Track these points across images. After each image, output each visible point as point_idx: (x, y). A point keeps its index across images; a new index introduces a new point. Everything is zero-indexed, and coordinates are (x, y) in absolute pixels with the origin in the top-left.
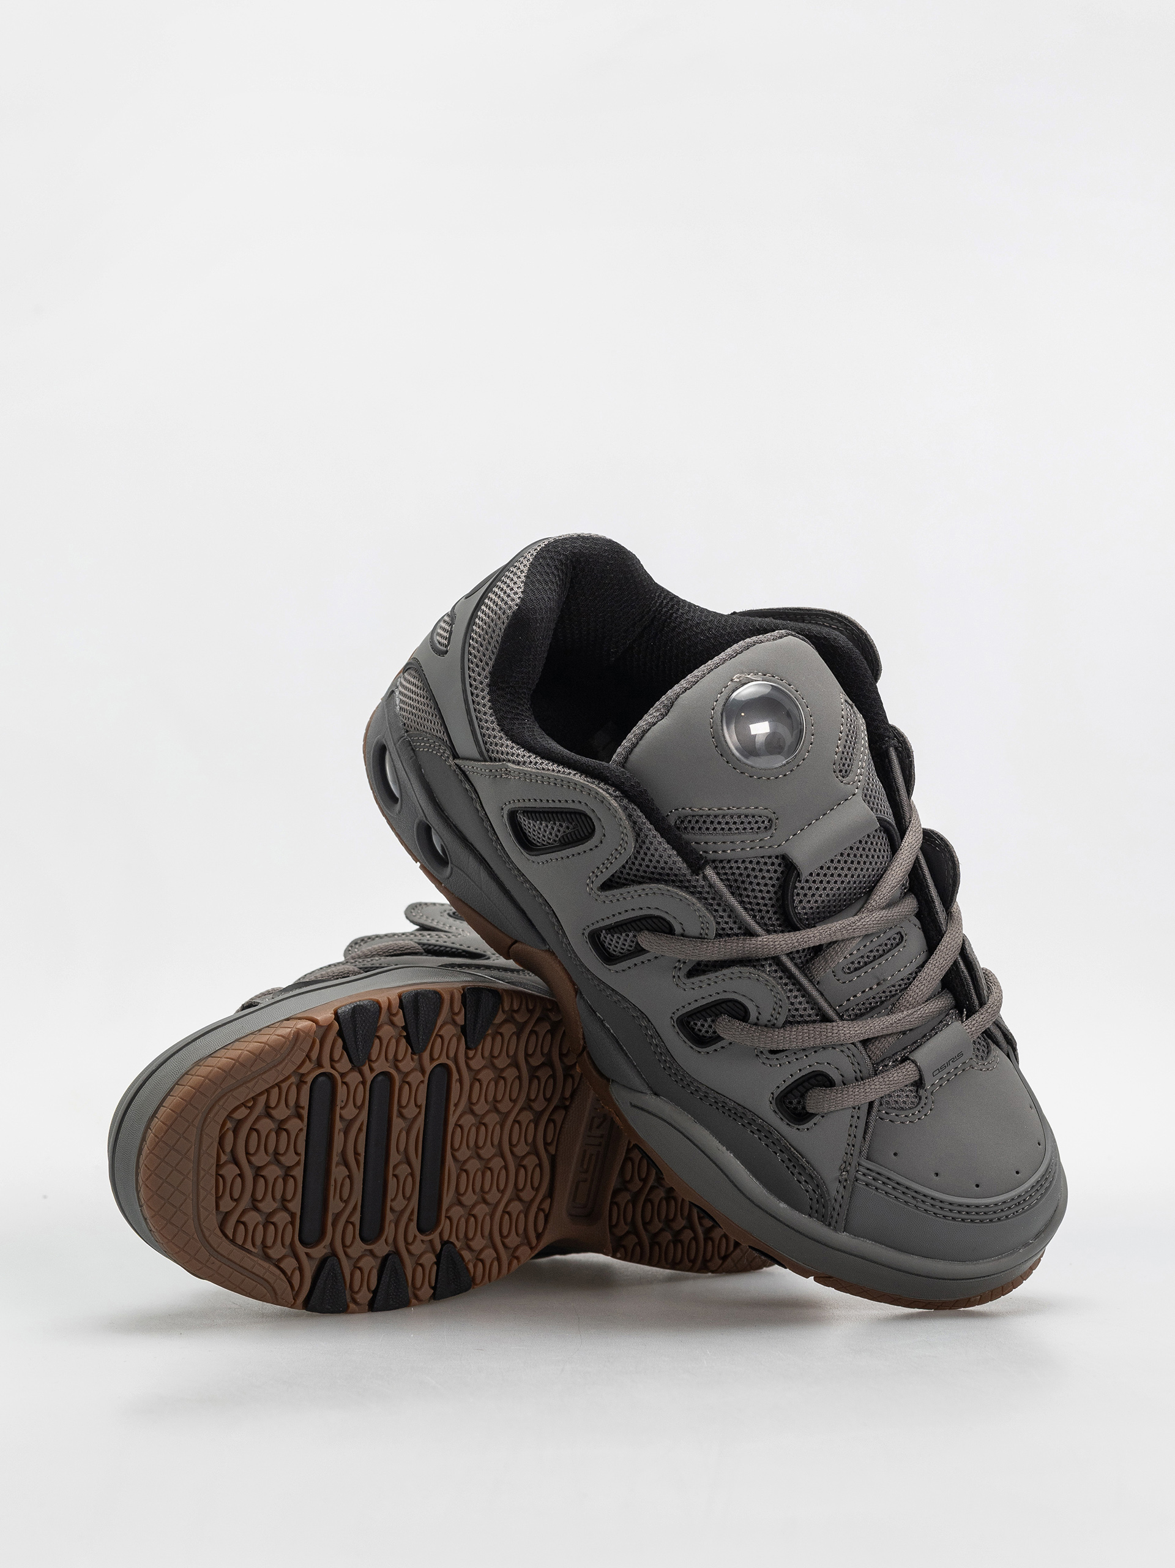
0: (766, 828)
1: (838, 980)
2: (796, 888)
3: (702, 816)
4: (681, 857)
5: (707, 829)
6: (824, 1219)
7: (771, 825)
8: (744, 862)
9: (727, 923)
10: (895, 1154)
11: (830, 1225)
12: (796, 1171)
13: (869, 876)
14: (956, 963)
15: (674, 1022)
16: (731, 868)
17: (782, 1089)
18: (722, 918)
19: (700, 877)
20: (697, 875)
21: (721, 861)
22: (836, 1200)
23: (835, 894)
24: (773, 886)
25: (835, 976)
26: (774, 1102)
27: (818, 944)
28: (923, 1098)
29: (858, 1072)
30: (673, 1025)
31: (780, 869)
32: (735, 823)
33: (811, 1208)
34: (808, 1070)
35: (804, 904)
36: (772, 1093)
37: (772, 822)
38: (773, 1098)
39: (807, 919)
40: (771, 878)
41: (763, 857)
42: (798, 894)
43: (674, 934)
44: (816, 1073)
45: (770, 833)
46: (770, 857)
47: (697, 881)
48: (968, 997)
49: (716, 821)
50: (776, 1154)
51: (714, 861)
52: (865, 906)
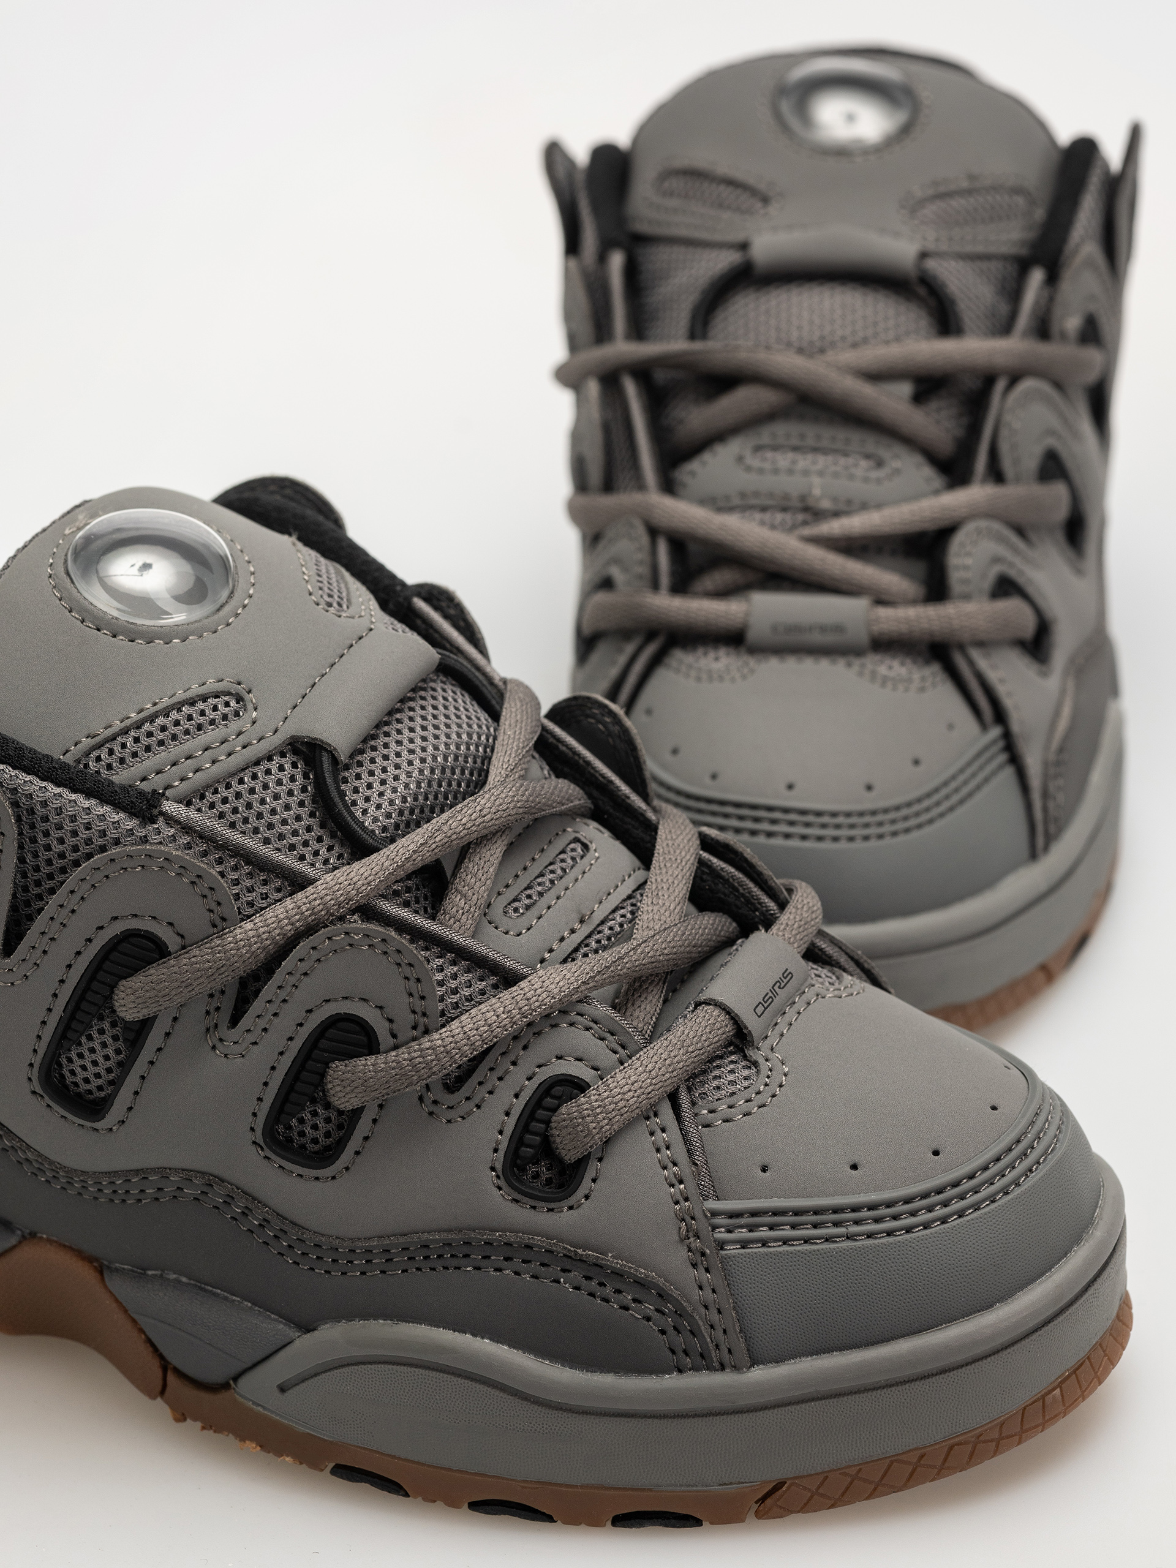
0: (237, 712)
1: (507, 933)
2: (344, 781)
3: (114, 738)
4: (109, 804)
5: (134, 754)
6: (705, 1362)
7: (245, 704)
8: (228, 785)
10: (764, 1169)
11: (723, 1367)
12: (608, 1290)
14: (701, 862)
15: (262, 1149)
17: (503, 1148)
18: (237, 885)
19: (161, 824)
20: (154, 822)
22: (706, 1307)
24: (301, 804)
25: (496, 928)
26: (502, 1182)
28: (761, 1061)
29: (620, 1049)
30: (266, 1157)
32: (177, 723)
33: (673, 1352)
34: (531, 1087)
36: (493, 1169)
37: (243, 698)
38: (498, 1177)
41: (258, 762)
43: (170, 954)
44: (546, 1086)
45: (247, 718)
46: (270, 757)
47: (159, 832)
48: (753, 904)
49: (142, 732)
50: (558, 1282)
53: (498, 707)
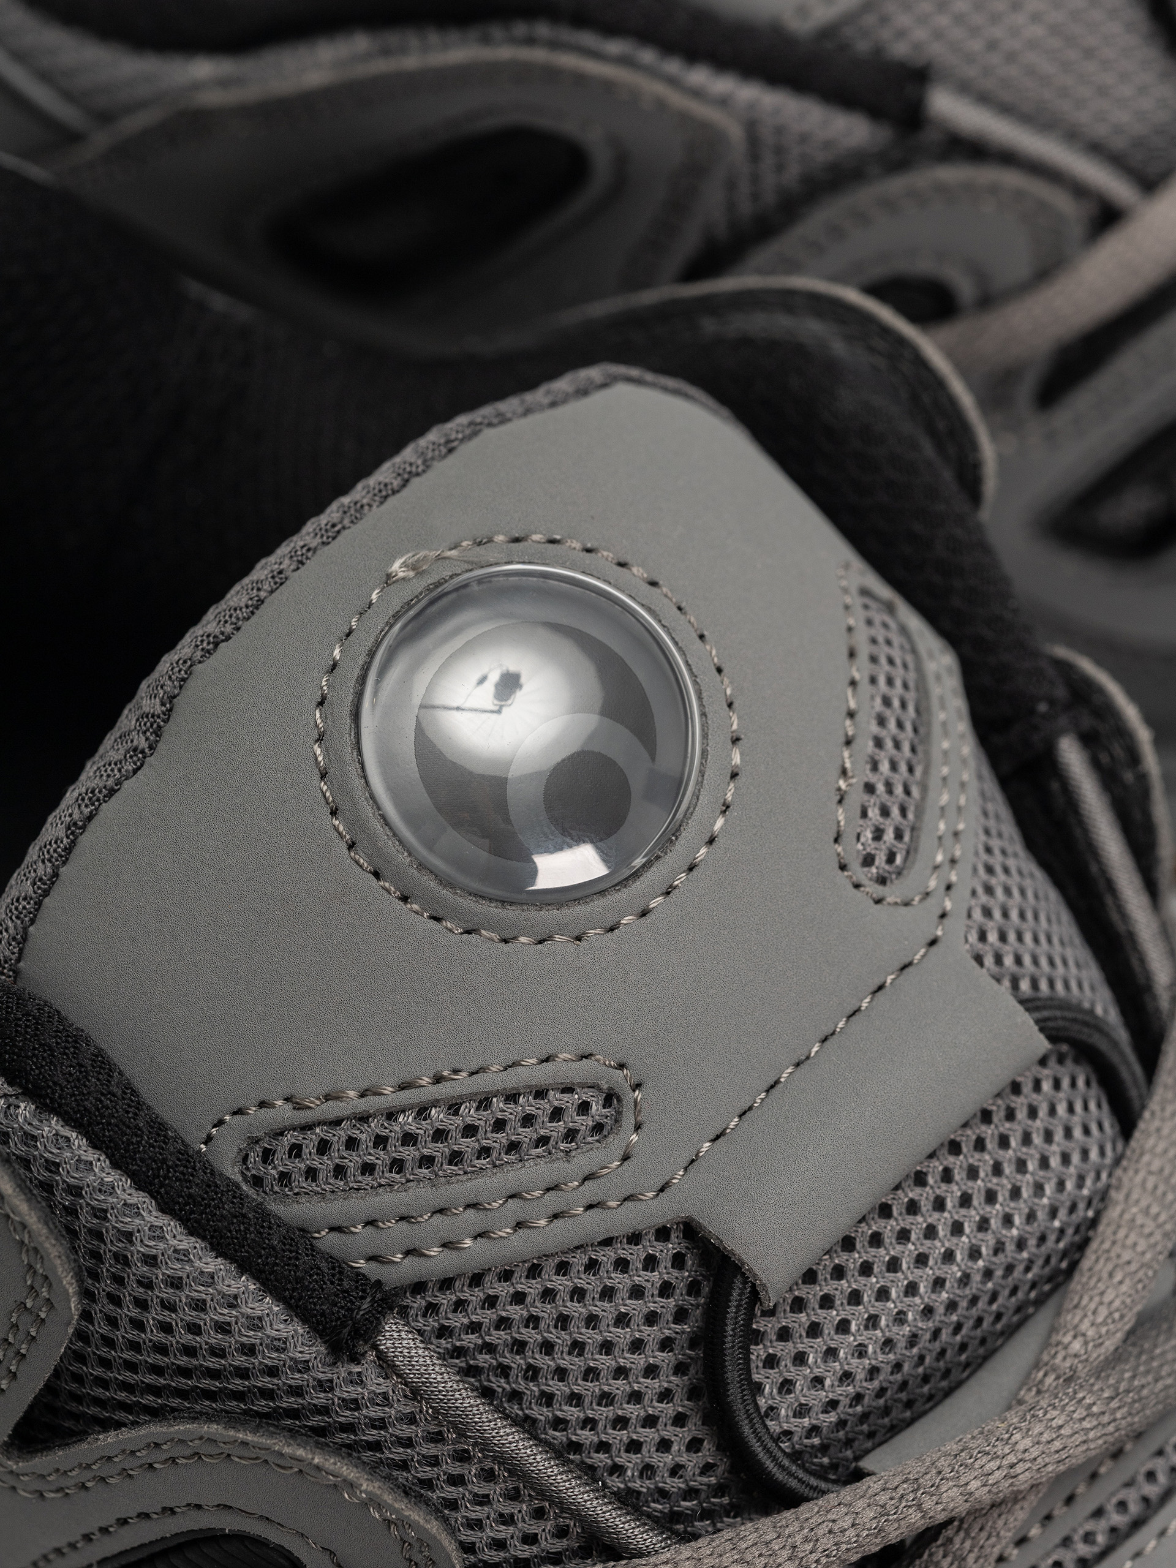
0: (598, 1128)
2: (757, 1337)
3: (337, 1122)
4: (279, 1298)
5: (368, 1169)
7: (619, 1113)
8: (534, 1271)
9: (507, 1520)
13: (1042, 1239)
16: (491, 1301)
19: (368, 1368)
20: (355, 1359)
21: (446, 1284)
23: (914, 1336)
24: (666, 1344)
27: (877, 1549)
31: (680, 1278)
32: (470, 1130)
35: (802, 1392)
37: (619, 1100)
39: (824, 1448)
40: (651, 1319)
41: (608, 1242)
42: (771, 1362)
45: (615, 1144)
46: (635, 1238)
47: (359, 1383)
49: (396, 1129)
51: (419, 1287)
52: (1045, 1357)
53: (1136, 1103)
